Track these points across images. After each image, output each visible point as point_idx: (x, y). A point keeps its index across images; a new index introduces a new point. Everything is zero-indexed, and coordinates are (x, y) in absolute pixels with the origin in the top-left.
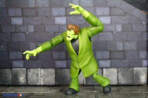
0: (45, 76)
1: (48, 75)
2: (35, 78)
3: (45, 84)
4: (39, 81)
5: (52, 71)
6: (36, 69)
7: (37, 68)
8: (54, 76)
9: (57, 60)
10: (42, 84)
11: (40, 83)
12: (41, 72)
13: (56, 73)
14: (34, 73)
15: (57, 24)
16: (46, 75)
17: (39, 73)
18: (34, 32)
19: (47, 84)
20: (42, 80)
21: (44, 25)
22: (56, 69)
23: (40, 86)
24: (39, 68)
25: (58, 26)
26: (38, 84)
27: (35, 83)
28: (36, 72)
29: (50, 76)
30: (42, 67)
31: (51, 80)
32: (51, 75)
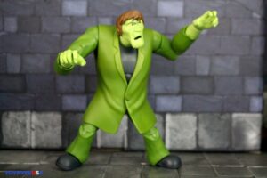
0: (41, 128)
1: (46, 127)
2: (18, 132)
3: (41, 146)
4: (26, 139)
5: (55, 118)
6: (21, 113)
7: (23, 110)
8: (59, 128)
9: (68, 93)
10: (33, 145)
11: (28, 142)
12: (33, 119)
13: (64, 123)
14: (16, 121)
15: (66, 16)
16: (43, 125)
17: (28, 122)
18: (17, 33)
19: (45, 145)
20: (33, 138)
21: (40, 17)
22: (64, 113)
23: (29, 149)
24: (27, 110)
25: (69, 19)
26: (25, 146)
27: (18, 144)
28: (21, 120)
29: (50, 128)
30: (36, 109)
31: (53, 137)
32: (53, 126)
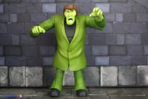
0: (31, 76)
1: (34, 75)
2: (18, 78)
3: (31, 85)
4: (23, 82)
5: (39, 70)
6: (20, 68)
7: (21, 66)
8: (41, 76)
9: (46, 56)
10: (27, 85)
12: (26, 70)
13: (44, 72)
14: (17, 72)
15: (44, 13)
16: (32, 74)
17: (24, 72)
18: (18, 22)
19: (33, 85)
20: (27, 81)
21: (30, 14)
22: (44, 67)
23: (25, 88)
24: (23, 66)
25: (46, 14)
26: (22, 86)
27: (19, 85)
28: (20, 71)
29: (36, 75)
30: (28, 65)
31: (38, 80)
32: (38, 75)
